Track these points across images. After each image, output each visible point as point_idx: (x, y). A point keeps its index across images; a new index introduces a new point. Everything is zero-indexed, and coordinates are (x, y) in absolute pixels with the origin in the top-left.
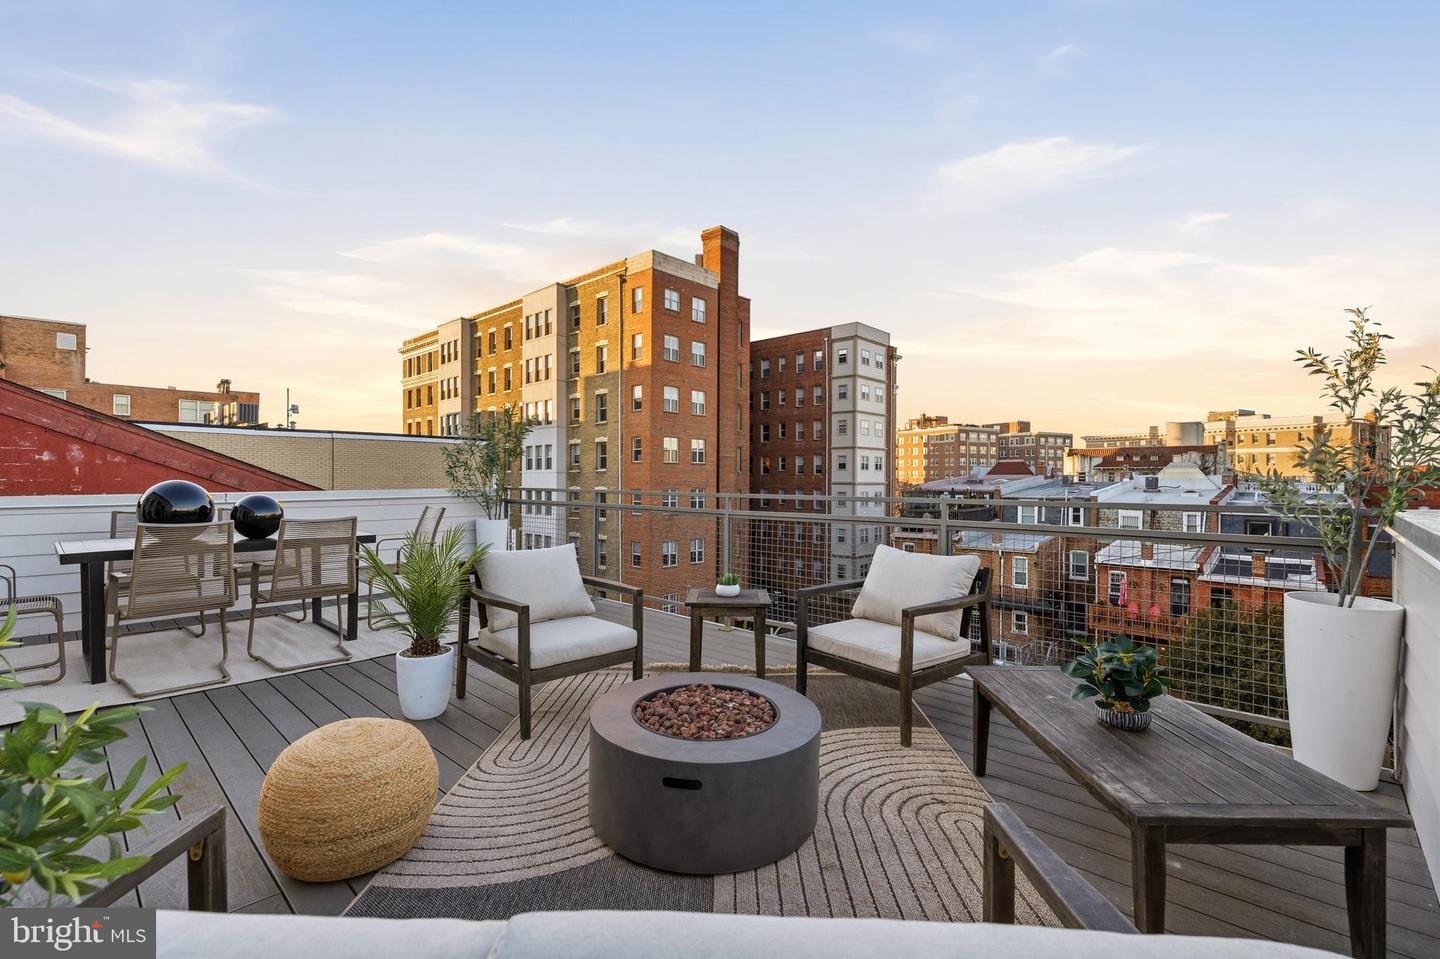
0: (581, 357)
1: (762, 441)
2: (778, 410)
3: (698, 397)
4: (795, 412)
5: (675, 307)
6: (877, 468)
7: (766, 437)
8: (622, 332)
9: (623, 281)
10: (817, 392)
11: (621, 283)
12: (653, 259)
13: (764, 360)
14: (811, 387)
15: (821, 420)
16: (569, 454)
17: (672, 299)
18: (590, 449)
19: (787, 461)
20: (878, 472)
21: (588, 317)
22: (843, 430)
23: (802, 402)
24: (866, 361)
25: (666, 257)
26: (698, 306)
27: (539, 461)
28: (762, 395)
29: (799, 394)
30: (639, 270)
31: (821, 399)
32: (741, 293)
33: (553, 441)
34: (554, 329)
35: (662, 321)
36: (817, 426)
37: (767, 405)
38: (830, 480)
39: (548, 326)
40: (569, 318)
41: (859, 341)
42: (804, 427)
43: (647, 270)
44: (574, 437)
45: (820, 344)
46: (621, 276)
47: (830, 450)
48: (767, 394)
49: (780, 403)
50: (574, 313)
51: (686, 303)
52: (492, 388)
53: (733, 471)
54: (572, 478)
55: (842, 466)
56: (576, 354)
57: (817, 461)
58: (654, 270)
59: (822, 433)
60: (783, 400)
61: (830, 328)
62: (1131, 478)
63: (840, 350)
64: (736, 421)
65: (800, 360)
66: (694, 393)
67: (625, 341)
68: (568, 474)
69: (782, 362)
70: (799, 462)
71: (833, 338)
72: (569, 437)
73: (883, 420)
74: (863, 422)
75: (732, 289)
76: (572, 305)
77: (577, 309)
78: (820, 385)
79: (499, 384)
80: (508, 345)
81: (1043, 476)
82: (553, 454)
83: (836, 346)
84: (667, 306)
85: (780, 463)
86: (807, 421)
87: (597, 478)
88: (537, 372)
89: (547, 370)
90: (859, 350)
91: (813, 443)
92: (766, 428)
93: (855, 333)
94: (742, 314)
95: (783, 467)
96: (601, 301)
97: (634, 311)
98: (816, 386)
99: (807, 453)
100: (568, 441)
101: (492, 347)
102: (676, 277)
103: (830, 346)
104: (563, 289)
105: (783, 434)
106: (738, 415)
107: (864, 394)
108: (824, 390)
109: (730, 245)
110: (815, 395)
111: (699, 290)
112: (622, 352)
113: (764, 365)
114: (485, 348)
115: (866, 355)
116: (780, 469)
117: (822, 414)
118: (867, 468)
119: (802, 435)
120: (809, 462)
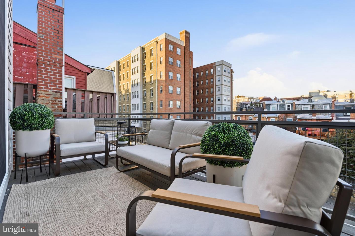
0: (146, 66)
1: (197, 95)
2: (201, 86)
3: (178, 76)
4: (206, 86)
5: (172, 50)
6: (228, 101)
7: (198, 94)
8: (157, 57)
9: (157, 43)
10: (212, 80)
11: (157, 44)
12: (165, 35)
13: (197, 73)
14: (210, 79)
15: (213, 88)
16: (143, 93)
17: (171, 47)
18: (149, 91)
19: (203, 100)
20: (229, 102)
21: (148, 55)
22: (219, 90)
23: (208, 83)
24: (225, 71)
25: (169, 35)
26: (178, 50)
27: (135, 96)
28: (197, 82)
29: (207, 81)
30: (162, 39)
31: (213, 82)
32: (191, 50)
33: (139, 90)
34: (139, 59)
35: (168, 53)
36: (212, 90)
37: (198, 85)
38: (215, 104)
39: (137, 58)
40: (143, 56)
41: (223, 65)
42: (208, 90)
43: (163, 39)
44: (144, 88)
45: (213, 67)
46: (157, 42)
47: (215, 96)
48: (198, 82)
49: (202, 84)
50: (144, 54)
51: (175, 48)
52: (124, 79)
53: (189, 98)
54: (144, 100)
55: (219, 100)
56: (145, 66)
57: (212, 99)
58: (166, 38)
59: (213, 91)
60: (202, 83)
61: (215, 62)
62: (303, 100)
63: (218, 69)
64: (189, 86)
65: (207, 72)
66: (177, 75)
67: (158, 60)
68: (143, 99)
69: (202, 73)
70: (207, 100)
71: (216, 65)
72: (143, 88)
73: (230, 88)
74: (224, 88)
75: (188, 48)
76: (144, 52)
77: (145, 53)
78: (212, 78)
79: (126, 77)
80: (128, 66)
81: (276, 101)
82: (139, 94)
83: (217, 67)
84: (169, 49)
85: (202, 100)
86: (209, 88)
87: (151, 99)
88: (135, 72)
89: (137, 71)
90: (223, 68)
91: (210, 94)
92: (198, 91)
93: (222, 64)
94: (191, 56)
95: (202, 101)
96: (151, 50)
97: (160, 51)
98: (211, 79)
99: (209, 97)
100: (143, 90)
101: (124, 68)
102: (172, 41)
103: (215, 67)
104: (142, 48)
105: (202, 92)
106: (190, 83)
107: (224, 80)
108: (214, 80)
109: (187, 35)
110: (211, 81)
111: (178, 46)
112: (157, 63)
113: (197, 74)
114: (122, 68)
115: (225, 69)
116: (202, 102)
117: (213, 86)
118: (226, 101)
119: (208, 92)
120: (209, 100)
